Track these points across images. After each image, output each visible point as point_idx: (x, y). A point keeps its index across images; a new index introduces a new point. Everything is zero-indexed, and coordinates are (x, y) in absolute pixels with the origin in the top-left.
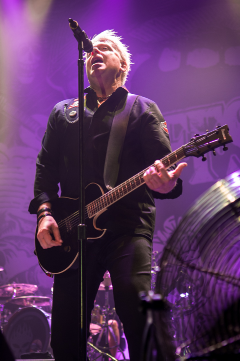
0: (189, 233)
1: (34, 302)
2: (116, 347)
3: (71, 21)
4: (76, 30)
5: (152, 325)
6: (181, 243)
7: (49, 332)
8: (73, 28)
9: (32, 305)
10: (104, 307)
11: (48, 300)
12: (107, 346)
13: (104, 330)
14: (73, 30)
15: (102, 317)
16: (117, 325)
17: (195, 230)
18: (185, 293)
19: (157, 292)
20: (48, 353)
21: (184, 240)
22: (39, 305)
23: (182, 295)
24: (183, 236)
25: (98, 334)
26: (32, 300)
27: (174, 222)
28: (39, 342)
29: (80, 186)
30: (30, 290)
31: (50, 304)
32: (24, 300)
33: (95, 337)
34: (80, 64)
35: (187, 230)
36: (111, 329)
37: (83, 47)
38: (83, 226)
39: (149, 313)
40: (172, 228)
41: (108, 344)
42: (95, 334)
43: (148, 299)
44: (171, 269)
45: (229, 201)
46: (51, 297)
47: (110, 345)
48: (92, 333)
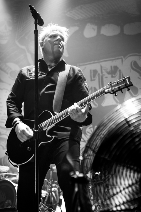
0: (101, 135)
1: (7, 177)
2: (57, 204)
3: (30, 6)
4: (33, 12)
5: (78, 192)
6: (96, 142)
7: (16, 195)
8: (32, 11)
9: (5, 179)
10: (49, 180)
11: (15, 176)
12: (51, 203)
13: (49, 194)
14: (31, 12)
15: (48, 186)
16: (57, 191)
17: (105, 134)
18: (98, 172)
19: (81, 172)
20: (15, 208)
21: (98, 140)
22: (10, 179)
23: (97, 173)
24: (98, 137)
25: (46, 197)
26: (6, 176)
27: (92, 129)
28: (10, 201)
29: (35, 107)
30: (5, 170)
31: (17, 178)
32: (1, 176)
33: (44, 198)
34: (36, 33)
35: (100, 134)
36: (53, 194)
37: (37, 23)
38: (37, 131)
39: (76, 185)
40: (91, 133)
41: (52, 202)
42: (44, 197)
43: (75, 177)
44: (90, 157)
45: (125, 117)
46: (18, 174)
47: (53, 203)
48: (42, 196)
